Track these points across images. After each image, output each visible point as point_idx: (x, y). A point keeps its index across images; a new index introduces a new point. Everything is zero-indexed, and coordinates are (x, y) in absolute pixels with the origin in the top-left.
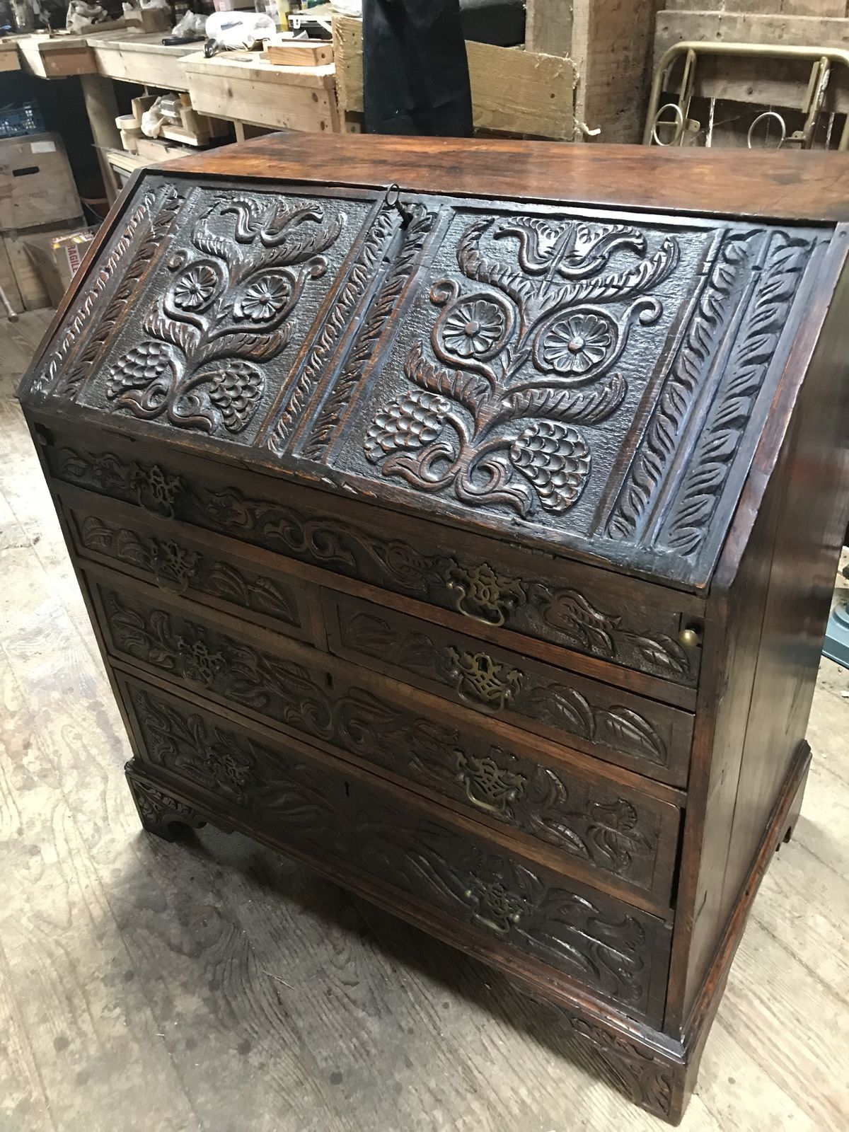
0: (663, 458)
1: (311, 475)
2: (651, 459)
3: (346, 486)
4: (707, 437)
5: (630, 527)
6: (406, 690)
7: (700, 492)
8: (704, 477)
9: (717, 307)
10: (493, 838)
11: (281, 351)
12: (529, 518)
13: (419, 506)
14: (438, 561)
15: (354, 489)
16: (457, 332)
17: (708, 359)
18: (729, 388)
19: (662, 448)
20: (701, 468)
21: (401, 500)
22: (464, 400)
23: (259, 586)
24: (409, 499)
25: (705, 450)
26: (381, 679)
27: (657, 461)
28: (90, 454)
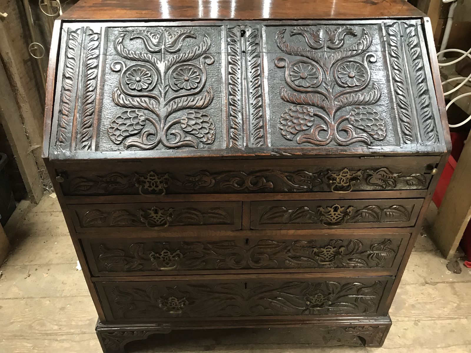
0: (408, 111)
1: (265, 153)
2: (404, 112)
3: (284, 154)
4: (418, 100)
5: (411, 138)
6: (291, 232)
7: (427, 120)
8: (426, 114)
9: (396, 53)
10: (321, 276)
11: (212, 102)
12: (371, 145)
13: (324, 153)
14: (321, 173)
15: (289, 153)
16: (298, 78)
17: (403, 72)
18: (416, 80)
19: (406, 107)
20: (423, 111)
21: (314, 153)
22: (318, 105)
23: (210, 213)
24: (318, 151)
25: (420, 104)
26: (278, 232)
27: (407, 112)
28: (98, 176)
